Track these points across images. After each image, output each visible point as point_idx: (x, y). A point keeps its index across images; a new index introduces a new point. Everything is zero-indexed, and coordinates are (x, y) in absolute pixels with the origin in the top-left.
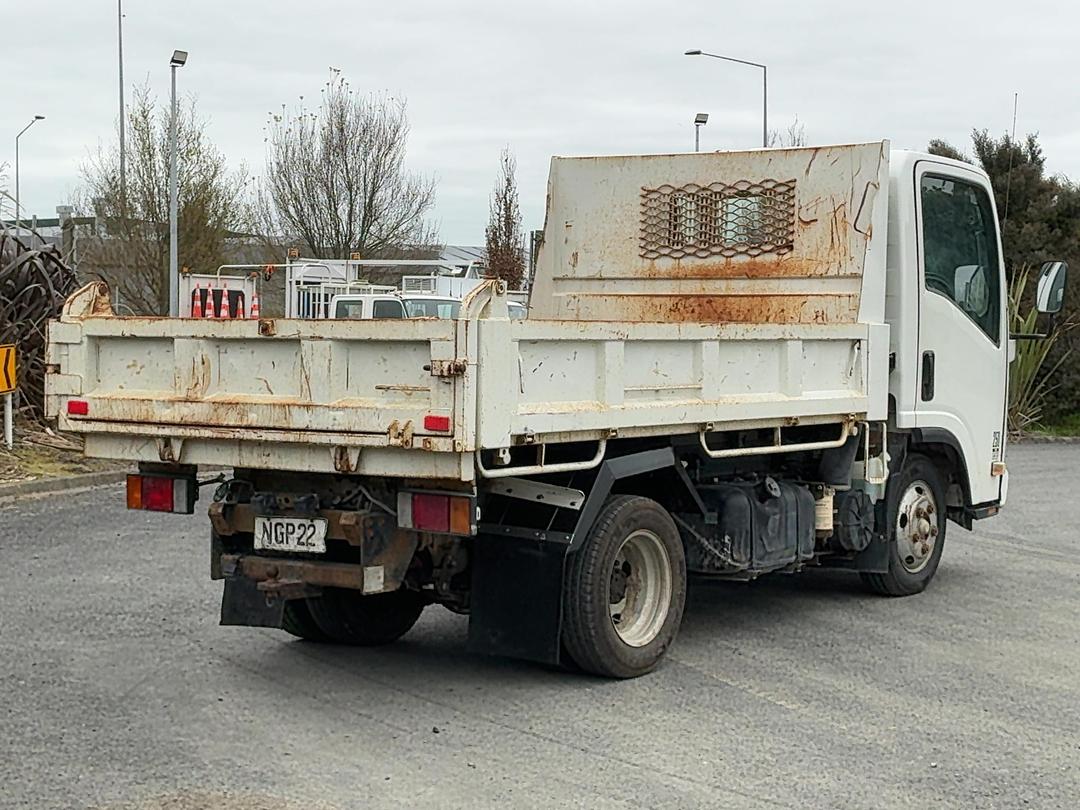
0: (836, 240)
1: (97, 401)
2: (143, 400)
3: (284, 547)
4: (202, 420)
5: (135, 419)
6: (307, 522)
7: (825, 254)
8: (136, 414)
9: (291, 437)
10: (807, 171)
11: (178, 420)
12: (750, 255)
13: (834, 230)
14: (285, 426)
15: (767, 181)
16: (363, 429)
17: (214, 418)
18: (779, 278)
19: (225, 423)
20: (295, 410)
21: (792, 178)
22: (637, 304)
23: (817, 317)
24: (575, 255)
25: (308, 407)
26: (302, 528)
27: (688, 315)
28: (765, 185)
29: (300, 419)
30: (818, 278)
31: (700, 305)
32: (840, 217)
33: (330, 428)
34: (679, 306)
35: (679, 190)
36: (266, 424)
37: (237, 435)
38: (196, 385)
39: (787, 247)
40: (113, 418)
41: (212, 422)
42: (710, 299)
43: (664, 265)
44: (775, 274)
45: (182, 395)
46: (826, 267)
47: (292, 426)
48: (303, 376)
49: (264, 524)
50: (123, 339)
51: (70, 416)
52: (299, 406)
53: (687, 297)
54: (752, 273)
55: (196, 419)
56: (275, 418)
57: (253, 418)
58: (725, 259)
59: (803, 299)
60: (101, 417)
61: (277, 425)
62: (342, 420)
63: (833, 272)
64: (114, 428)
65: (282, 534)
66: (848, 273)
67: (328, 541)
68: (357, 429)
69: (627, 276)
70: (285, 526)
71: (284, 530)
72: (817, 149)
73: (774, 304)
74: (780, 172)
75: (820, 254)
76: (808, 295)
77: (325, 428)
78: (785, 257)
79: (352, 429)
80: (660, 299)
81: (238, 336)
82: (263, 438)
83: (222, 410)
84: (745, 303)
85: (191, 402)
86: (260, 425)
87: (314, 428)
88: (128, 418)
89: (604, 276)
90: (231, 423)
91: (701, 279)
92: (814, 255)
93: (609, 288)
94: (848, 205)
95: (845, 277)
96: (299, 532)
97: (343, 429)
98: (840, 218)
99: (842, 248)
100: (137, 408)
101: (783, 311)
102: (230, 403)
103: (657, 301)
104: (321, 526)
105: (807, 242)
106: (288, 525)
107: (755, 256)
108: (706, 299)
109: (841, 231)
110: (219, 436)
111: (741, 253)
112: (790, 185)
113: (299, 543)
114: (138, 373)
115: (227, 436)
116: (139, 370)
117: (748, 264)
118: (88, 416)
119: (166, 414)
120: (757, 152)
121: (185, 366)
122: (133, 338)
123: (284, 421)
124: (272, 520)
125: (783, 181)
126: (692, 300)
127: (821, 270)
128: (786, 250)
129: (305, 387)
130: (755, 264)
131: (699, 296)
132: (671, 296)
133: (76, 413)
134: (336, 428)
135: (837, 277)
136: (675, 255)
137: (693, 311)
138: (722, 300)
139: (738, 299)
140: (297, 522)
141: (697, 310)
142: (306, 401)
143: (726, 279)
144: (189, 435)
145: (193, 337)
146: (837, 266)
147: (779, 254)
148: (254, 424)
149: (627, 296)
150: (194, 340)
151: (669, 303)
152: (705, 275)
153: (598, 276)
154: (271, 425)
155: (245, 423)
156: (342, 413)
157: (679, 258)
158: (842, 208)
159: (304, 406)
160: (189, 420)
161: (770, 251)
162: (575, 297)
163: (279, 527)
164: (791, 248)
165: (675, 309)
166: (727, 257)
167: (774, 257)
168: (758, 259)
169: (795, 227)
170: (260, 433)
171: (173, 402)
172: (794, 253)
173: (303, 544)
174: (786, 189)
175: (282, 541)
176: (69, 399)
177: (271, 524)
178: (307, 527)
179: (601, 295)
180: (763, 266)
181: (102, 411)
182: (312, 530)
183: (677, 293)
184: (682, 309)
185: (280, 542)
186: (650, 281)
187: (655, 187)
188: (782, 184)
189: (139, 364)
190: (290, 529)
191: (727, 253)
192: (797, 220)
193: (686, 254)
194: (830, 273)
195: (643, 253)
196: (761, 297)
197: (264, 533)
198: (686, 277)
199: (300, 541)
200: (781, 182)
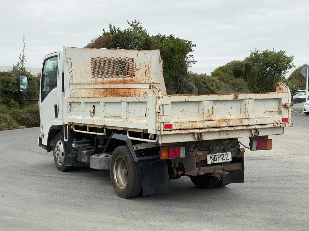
0: (147, 74)
1: (176, 123)
2: (193, 122)
3: (217, 162)
4: (215, 126)
5: (191, 128)
6: (225, 153)
8: (190, 126)
9: (244, 128)
10: (137, 56)
11: (206, 127)
12: (123, 78)
13: (146, 72)
14: (242, 125)
15: (126, 58)
16: (264, 123)
17: (219, 125)
18: (131, 84)
19: (222, 126)
20: (245, 120)
21: (133, 58)
22: (93, 91)
23: (144, 94)
24: (72, 77)
25: (248, 119)
27: (108, 94)
28: (125, 59)
29: (246, 122)
30: (143, 84)
31: (111, 91)
32: (147, 68)
33: (256, 124)
35: (102, 59)
36: (236, 125)
37: (227, 129)
38: (210, 115)
40: (182, 128)
41: (218, 126)
42: (114, 89)
43: (100, 80)
44: (131, 83)
45: (206, 118)
46: (145, 81)
47: (244, 125)
48: (246, 110)
49: (211, 156)
50: (186, 102)
51: (165, 129)
52: (246, 119)
53: (107, 89)
54: (124, 82)
55: (212, 126)
56: (239, 123)
57: (231, 123)
59: (140, 89)
60: (178, 129)
61: (239, 125)
62: (259, 122)
64: (182, 132)
65: (216, 158)
66: (151, 82)
67: (233, 158)
68: (263, 123)
69: (89, 83)
70: (217, 156)
71: (217, 157)
73: (132, 91)
74: (130, 56)
75: (143, 77)
76: (141, 88)
77: (254, 124)
78: (133, 78)
79: (262, 124)
80: (99, 90)
81: (226, 100)
82: (235, 129)
83: (221, 122)
84: (124, 91)
85: (210, 121)
86: (234, 125)
87: (251, 125)
88: (188, 128)
89: (82, 83)
90: (224, 126)
92: (141, 78)
93: (83, 87)
94: (149, 65)
96: (222, 157)
97: (259, 124)
98: (147, 69)
99: (149, 76)
100: (191, 124)
101: (135, 92)
102: (224, 120)
103: (98, 90)
104: (230, 154)
105: (139, 75)
107: (125, 78)
108: (113, 90)
109: (148, 72)
110: (221, 130)
111: (121, 77)
112: (133, 59)
113: (222, 160)
114: (185, 113)
115: (224, 130)
116: (185, 112)
117: (123, 80)
118: (172, 129)
119: (201, 125)
121: (206, 109)
122: (189, 102)
123: (241, 123)
124: (213, 155)
125: (131, 58)
126: (109, 90)
127: (144, 82)
128: (133, 76)
129: (247, 113)
130: (125, 80)
131: (110, 89)
132: (102, 89)
133: (167, 128)
134: (257, 124)
135: (148, 83)
136: (102, 77)
137: (109, 93)
138: (117, 90)
139: (121, 89)
140: (221, 154)
141: (110, 92)
142: (248, 117)
143: (117, 84)
144: (211, 131)
145: (211, 100)
146: (148, 81)
147: (131, 77)
148: (232, 125)
149: (89, 89)
150: (211, 101)
151: (102, 91)
152: (111, 83)
153: (80, 83)
154: (237, 125)
155: (229, 125)
156: (258, 119)
157: (104, 78)
158: (148, 66)
159: (247, 118)
160: (210, 126)
161: (129, 77)
162: (73, 89)
163: (215, 156)
164: (134, 76)
165: (104, 92)
166: (117, 78)
167: (130, 78)
169: (135, 71)
170: (234, 128)
171: (204, 121)
172: (135, 77)
173: (224, 160)
174: (132, 60)
175: (216, 160)
176: (165, 124)
177: (213, 156)
178: (225, 155)
179: (81, 89)
180: (127, 80)
181: (178, 126)
182: (227, 155)
183: (103, 88)
184: (106, 92)
185: (216, 161)
186: (95, 85)
187: (95, 58)
188: (131, 59)
189: (185, 110)
190: (219, 156)
191: (117, 77)
192: (135, 68)
193: (106, 77)
194: (146, 82)
195: (93, 76)
196: (128, 89)
197: (211, 159)
198: (106, 84)
199: (223, 159)
200: (130, 58)
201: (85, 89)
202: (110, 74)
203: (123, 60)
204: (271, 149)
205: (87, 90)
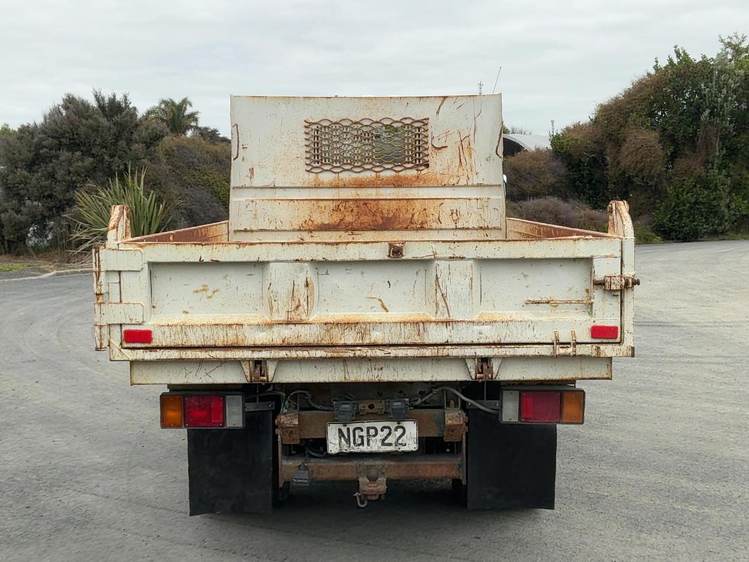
0: (463, 161)
1: (166, 329)
2: (230, 325)
3: (365, 448)
4: (311, 340)
5: (220, 343)
6: (393, 425)
7: (455, 170)
8: (220, 338)
9: (428, 352)
10: (438, 112)
11: (279, 342)
12: (396, 171)
13: (462, 154)
14: (419, 342)
15: (405, 119)
16: (513, 341)
17: (328, 338)
18: (418, 187)
19: (342, 342)
20: (431, 328)
21: (426, 117)
22: (306, 205)
23: (452, 213)
24: (252, 170)
25: (447, 323)
26: (387, 431)
27: (348, 213)
28: (404, 121)
29: (437, 334)
30: (450, 187)
31: (357, 206)
32: (465, 144)
33: (475, 341)
34: (340, 207)
35: (336, 123)
36: (395, 341)
37: (358, 353)
38: (297, 307)
39: (424, 165)
40: (188, 344)
41: (324, 342)
42: (366, 202)
43: (327, 177)
44: (417, 184)
45: (283, 317)
46: (456, 179)
47: (427, 342)
48: (439, 294)
49: (340, 431)
50: (201, 264)
51: (125, 345)
52: (437, 323)
53: (347, 200)
54: (397, 183)
55: (303, 340)
56: (409, 335)
57: (377, 336)
58: (375, 173)
59: (441, 202)
60: (172, 344)
61: (409, 341)
62: (490, 334)
63: (463, 182)
64: (190, 354)
65: (362, 437)
66: (475, 183)
67: (421, 440)
68: (508, 340)
69: (297, 186)
70: (365, 430)
71: (364, 434)
72: (445, 97)
73: (418, 205)
74: (416, 113)
75: (451, 170)
76: (444, 199)
77: (469, 342)
78: (423, 172)
79: (502, 342)
80: (324, 202)
81: (357, 258)
82: (391, 355)
83: (336, 331)
84: (394, 205)
85: (295, 324)
86: (387, 342)
87: (455, 342)
88: (211, 343)
89: (276, 186)
90: (349, 342)
91: (356, 187)
92: (446, 171)
93: (280, 194)
94: (472, 138)
95: (473, 186)
96: (381, 435)
97: (491, 341)
98: (465, 146)
99: (468, 166)
101: (425, 209)
102: (348, 323)
103: (322, 204)
104: (411, 428)
105: (439, 163)
106: (368, 429)
107: (399, 171)
108: (362, 202)
109: (467, 154)
110: (335, 355)
111: (388, 169)
112: (424, 122)
113: (383, 444)
114: (210, 297)
115: (346, 355)
116: (210, 294)
117: (394, 177)
118: (153, 344)
119: (262, 337)
120: (397, 98)
121: (283, 289)
122: (216, 264)
123: (417, 337)
124: (348, 426)
125: (420, 119)
126: (351, 202)
127: (452, 181)
128: (423, 168)
129: (442, 304)
130: (399, 177)
131: (356, 200)
132: (333, 200)
133: (134, 342)
134: (482, 341)
135: (467, 186)
136: (335, 170)
137: (352, 211)
138: (374, 203)
139: (388, 202)
140: (379, 425)
141: (356, 210)
142: (445, 317)
143: (376, 187)
144: (295, 356)
145: (297, 260)
146: (465, 177)
147: (417, 170)
148: (380, 342)
149: (297, 200)
150: (298, 263)
151: (332, 205)
152: (360, 185)
153: (272, 186)
154: (402, 341)
155: (367, 341)
156: (489, 327)
157: (338, 173)
158: (467, 139)
159: (443, 322)
160: (294, 341)
161: (411, 168)
162: (253, 201)
163: (357, 431)
164: (427, 166)
165: (337, 209)
166: (376, 172)
167: (414, 172)
168: (400, 173)
169: (430, 152)
170: (387, 350)
171: (270, 325)
172: (430, 169)
173: (390, 444)
174: (421, 124)
175: (362, 443)
176: (125, 328)
177: (348, 429)
178: (393, 429)
179: (275, 200)
180: (406, 178)
181: (173, 337)
182: (400, 431)
183: (335, 198)
184: (342, 209)
185: (359, 445)
186: (314, 190)
187: (316, 120)
188: (418, 121)
189: (211, 289)
190: (372, 432)
191: (377, 169)
192: (430, 146)
193: (344, 170)
194: (460, 184)
195: (309, 168)
196: (406, 199)
197: (340, 438)
198: (344, 187)
199: (386, 442)
200: (417, 119)
201: (286, 200)
202: (358, 161)
203: (395, 125)
204: (582, 423)
205: (291, 203)
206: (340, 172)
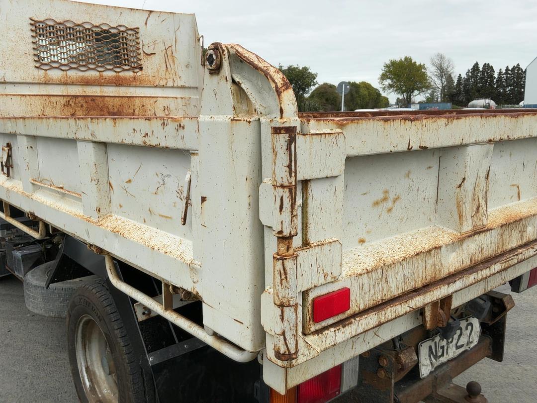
0: (168, 66)
3: (444, 359)
5: (419, 284)
6: (463, 324)
7: (163, 73)
10: (146, 24)
11: (467, 263)
12: (116, 72)
13: (167, 61)
15: (120, 26)
17: (501, 245)
18: (136, 87)
19: (509, 247)
21: (136, 27)
22: (39, 102)
23: (164, 109)
27: (78, 109)
28: (119, 28)
30: (160, 87)
31: (86, 102)
32: (169, 53)
34: (71, 102)
35: (60, 24)
38: (479, 208)
39: (139, 68)
41: (499, 252)
42: (93, 98)
43: (56, 74)
44: (134, 84)
45: (467, 227)
46: (165, 82)
49: (430, 347)
51: (313, 327)
53: (76, 97)
54: (118, 82)
57: (529, 232)
58: (99, 73)
59: (155, 99)
63: (170, 84)
65: (442, 347)
66: (179, 85)
69: (28, 81)
72: (151, 12)
73: (137, 102)
74: (129, 21)
75: (160, 73)
76: (157, 97)
78: (139, 74)
80: (56, 98)
83: (506, 234)
84: (117, 102)
85: (479, 233)
86: (535, 237)
89: (7, 80)
90: (514, 246)
91: (83, 85)
92: (156, 74)
93: (10, 89)
94: (174, 46)
95: (178, 87)
96: (455, 338)
99: (173, 71)
101: (143, 106)
102: (515, 222)
103: (53, 99)
104: (476, 322)
105: (151, 67)
107: (119, 72)
108: (90, 99)
109: (171, 61)
110: (506, 265)
111: (110, 70)
112: (136, 30)
113: (457, 347)
114: (390, 210)
115: (512, 263)
116: (390, 205)
117: (115, 77)
118: (350, 311)
120: (112, 7)
124: (436, 340)
125: (132, 27)
126: (80, 99)
127: (162, 83)
128: (138, 70)
130: (119, 77)
131: (85, 96)
132: (64, 96)
135: (173, 87)
136: (63, 68)
137: (82, 106)
138: (101, 99)
139: (112, 98)
141: (85, 105)
143: (101, 85)
145: (490, 141)
146: (172, 81)
147: (134, 72)
149: (29, 95)
151: (63, 101)
152: (87, 83)
153: (3, 80)
155: (524, 240)
157: (66, 70)
158: (170, 48)
160: (479, 257)
161: (129, 70)
164: (141, 69)
165: (67, 104)
166: (100, 72)
167: (130, 74)
168: (121, 74)
169: (141, 57)
171: (461, 240)
172: (144, 72)
173: (462, 346)
174: (133, 32)
175: (443, 354)
176: (312, 296)
177: (435, 343)
178: (464, 328)
179: (7, 95)
180: (125, 78)
182: (469, 327)
183: (66, 94)
184: (73, 104)
185: (441, 357)
186: (43, 86)
187: (41, 19)
188: (131, 29)
189: (392, 196)
191: (100, 69)
192: (142, 52)
193: (71, 68)
194: (168, 85)
195: (38, 65)
196: (127, 97)
197: (430, 356)
198: (73, 84)
199: (459, 344)
200: (129, 27)
201: (18, 95)
202: (83, 60)
203: (113, 31)
205: (23, 98)
206: (68, 70)
